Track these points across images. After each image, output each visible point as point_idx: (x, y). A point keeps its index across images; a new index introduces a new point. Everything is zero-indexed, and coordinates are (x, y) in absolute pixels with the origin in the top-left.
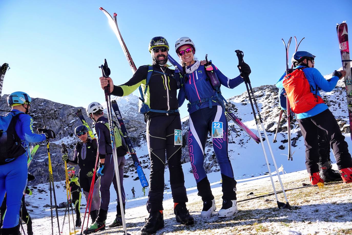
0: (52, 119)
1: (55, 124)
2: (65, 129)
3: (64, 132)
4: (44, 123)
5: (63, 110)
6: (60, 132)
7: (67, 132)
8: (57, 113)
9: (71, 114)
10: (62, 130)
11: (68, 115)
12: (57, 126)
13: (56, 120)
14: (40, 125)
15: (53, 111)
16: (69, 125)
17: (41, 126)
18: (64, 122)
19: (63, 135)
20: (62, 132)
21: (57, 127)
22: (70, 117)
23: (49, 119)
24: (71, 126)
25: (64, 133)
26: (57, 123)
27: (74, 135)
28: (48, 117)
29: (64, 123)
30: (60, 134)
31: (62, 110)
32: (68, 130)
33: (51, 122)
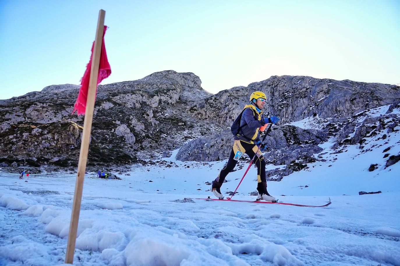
0: (300, 98)
1: (302, 103)
2: (311, 108)
3: (309, 111)
4: (292, 102)
5: (316, 87)
6: (304, 112)
7: (312, 111)
8: (308, 91)
9: (322, 91)
10: (307, 110)
11: (318, 93)
12: (303, 105)
13: (304, 99)
14: (288, 104)
15: (305, 89)
16: (316, 103)
17: (288, 106)
18: (313, 100)
19: (306, 114)
20: (306, 111)
21: (304, 107)
22: (320, 95)
23: (297, 98)
24: (318, 105)
25: (308, 113)
26: (304, 102)
27: (317, 115)
28: (297, 96)
29: (312, 102)
30: (305, 113)
31: (314, 88)
32: (313, 109)
33: (299, 101)
